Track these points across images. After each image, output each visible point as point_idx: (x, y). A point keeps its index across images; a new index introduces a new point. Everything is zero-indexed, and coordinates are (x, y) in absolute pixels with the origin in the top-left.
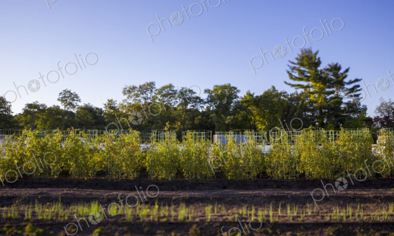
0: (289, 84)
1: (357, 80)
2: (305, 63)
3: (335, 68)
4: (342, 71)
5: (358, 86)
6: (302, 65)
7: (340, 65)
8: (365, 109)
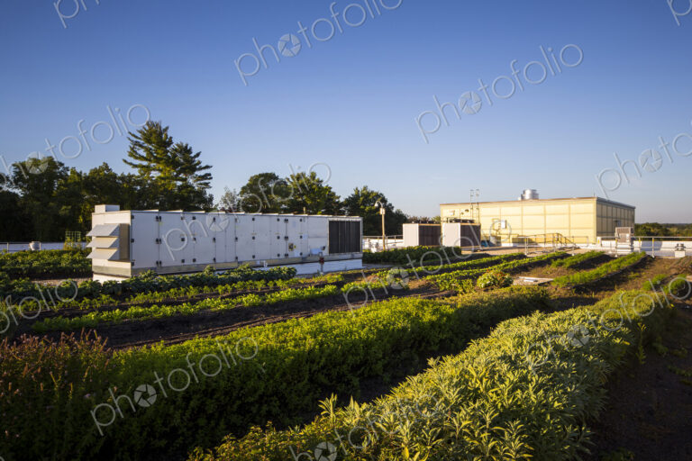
0: (131, 164)
1: (207, 167)
2: (153, 139)
3: (185, 150)
4: (192, 155)
5: (210, 175)
6: (149, 141)
7: (191, 148)
8: (211, 199)
